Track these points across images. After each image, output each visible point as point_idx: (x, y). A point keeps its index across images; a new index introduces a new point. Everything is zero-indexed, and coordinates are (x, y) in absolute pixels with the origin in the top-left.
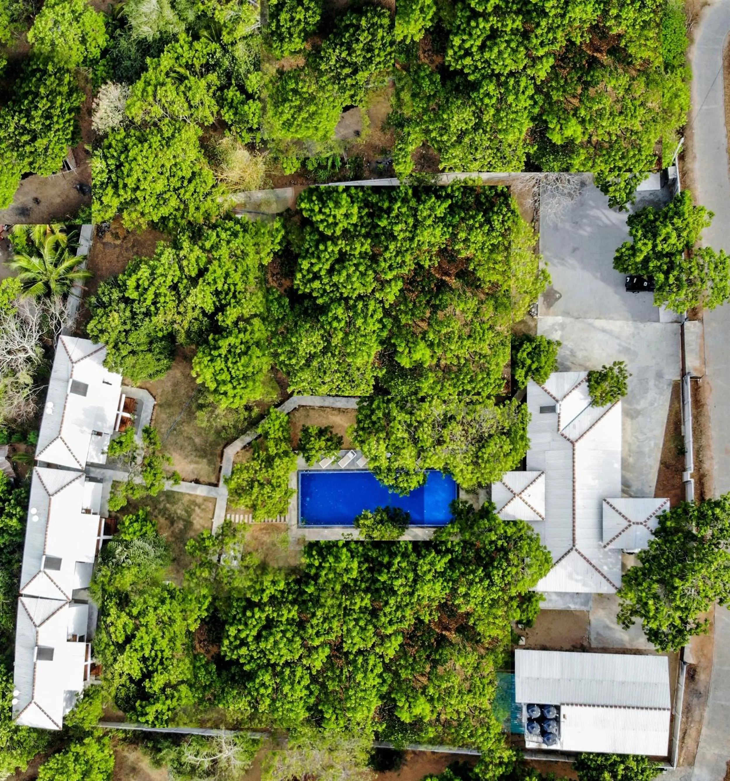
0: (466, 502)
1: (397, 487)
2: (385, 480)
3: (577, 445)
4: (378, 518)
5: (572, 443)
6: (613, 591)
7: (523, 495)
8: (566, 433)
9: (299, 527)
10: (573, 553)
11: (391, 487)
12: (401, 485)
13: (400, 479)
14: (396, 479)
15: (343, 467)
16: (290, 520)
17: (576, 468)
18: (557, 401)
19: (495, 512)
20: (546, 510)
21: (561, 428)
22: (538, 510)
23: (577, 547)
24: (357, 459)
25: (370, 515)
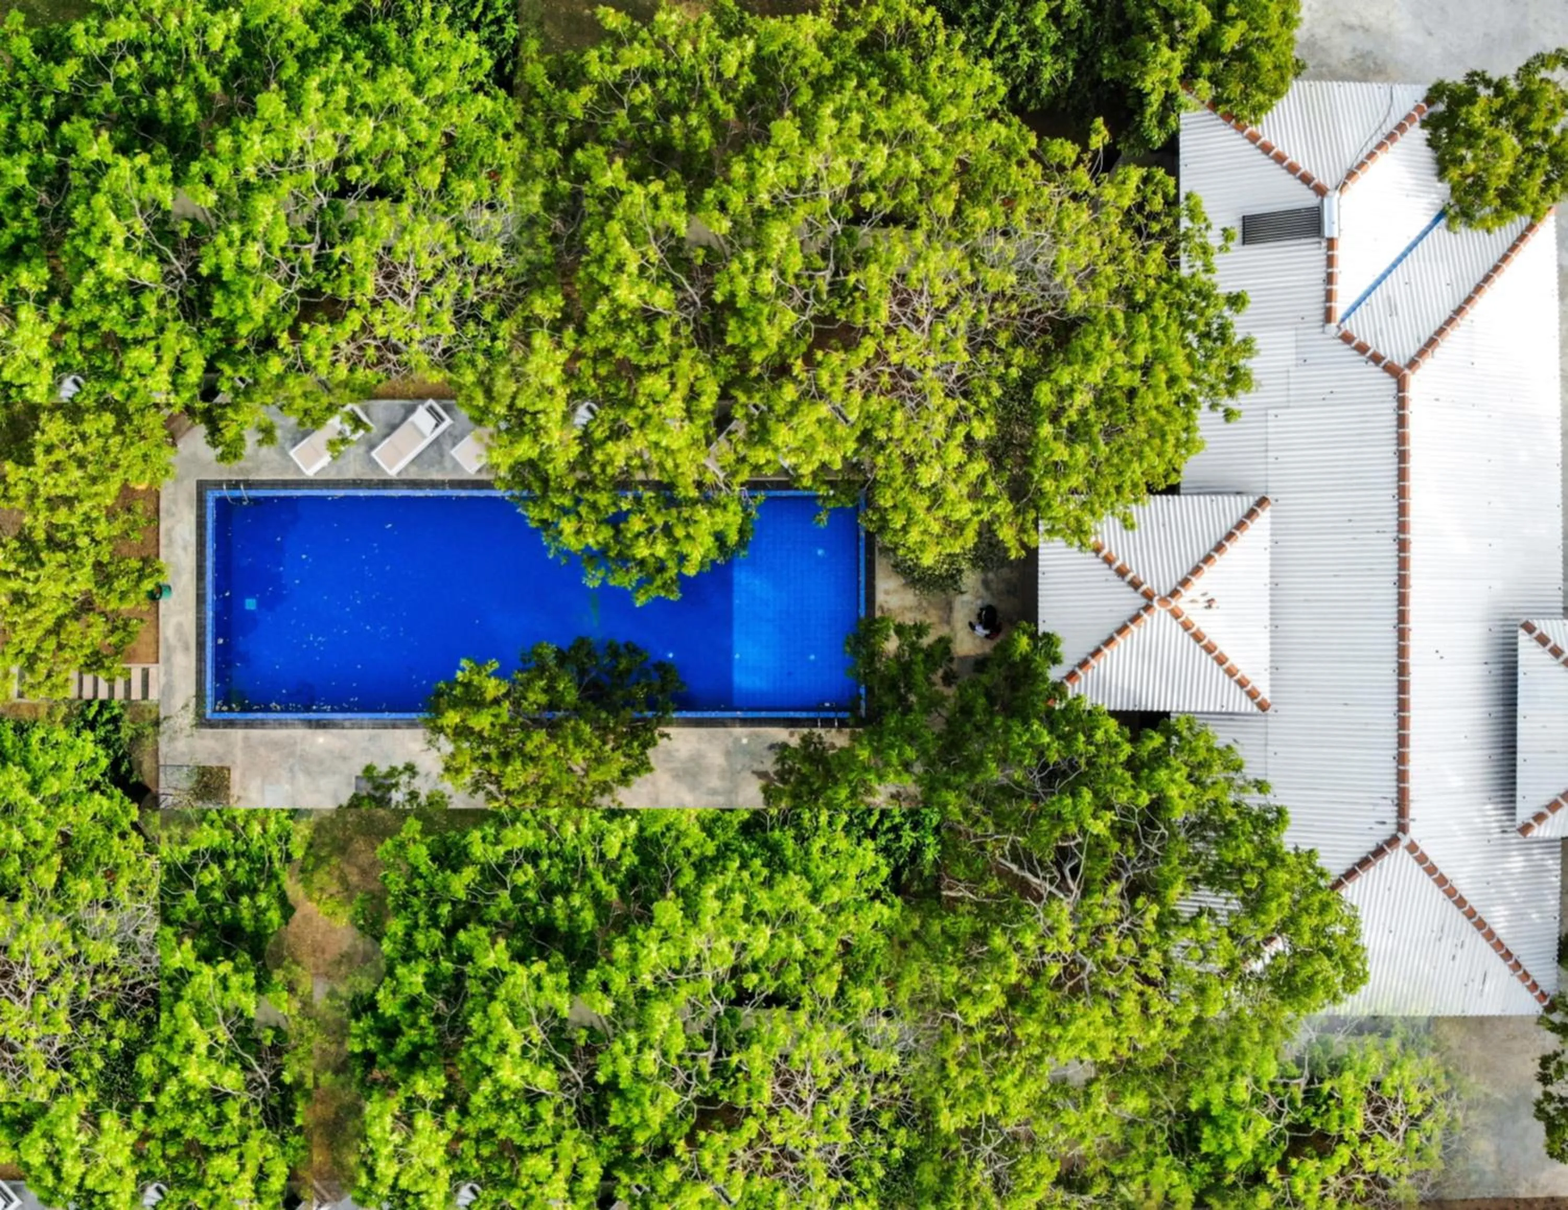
0: (920, 630)
1: (624, 560)
2: (568, 526)
3: (1416, 382)
4: (536, 696)
5: (1393, 371)
6: (1531, 1006)
7: (1181, 603)
8: (1360, 327)
9: (202, 722)
10: (1398, 858)
11: (598, 556)
12: (641, 550)
13: (636, 524)
14: (617, 521)
15: (392, 473)
16: (168, 689)
17: (1414, 483)
18: (1321, 191)
19: (1055, 674)
20: (1275, 668)
21: (1340, 307)
22: (1244, 671)
23: (1415, 832)
24: (455, 438)
25: (492, 687)
